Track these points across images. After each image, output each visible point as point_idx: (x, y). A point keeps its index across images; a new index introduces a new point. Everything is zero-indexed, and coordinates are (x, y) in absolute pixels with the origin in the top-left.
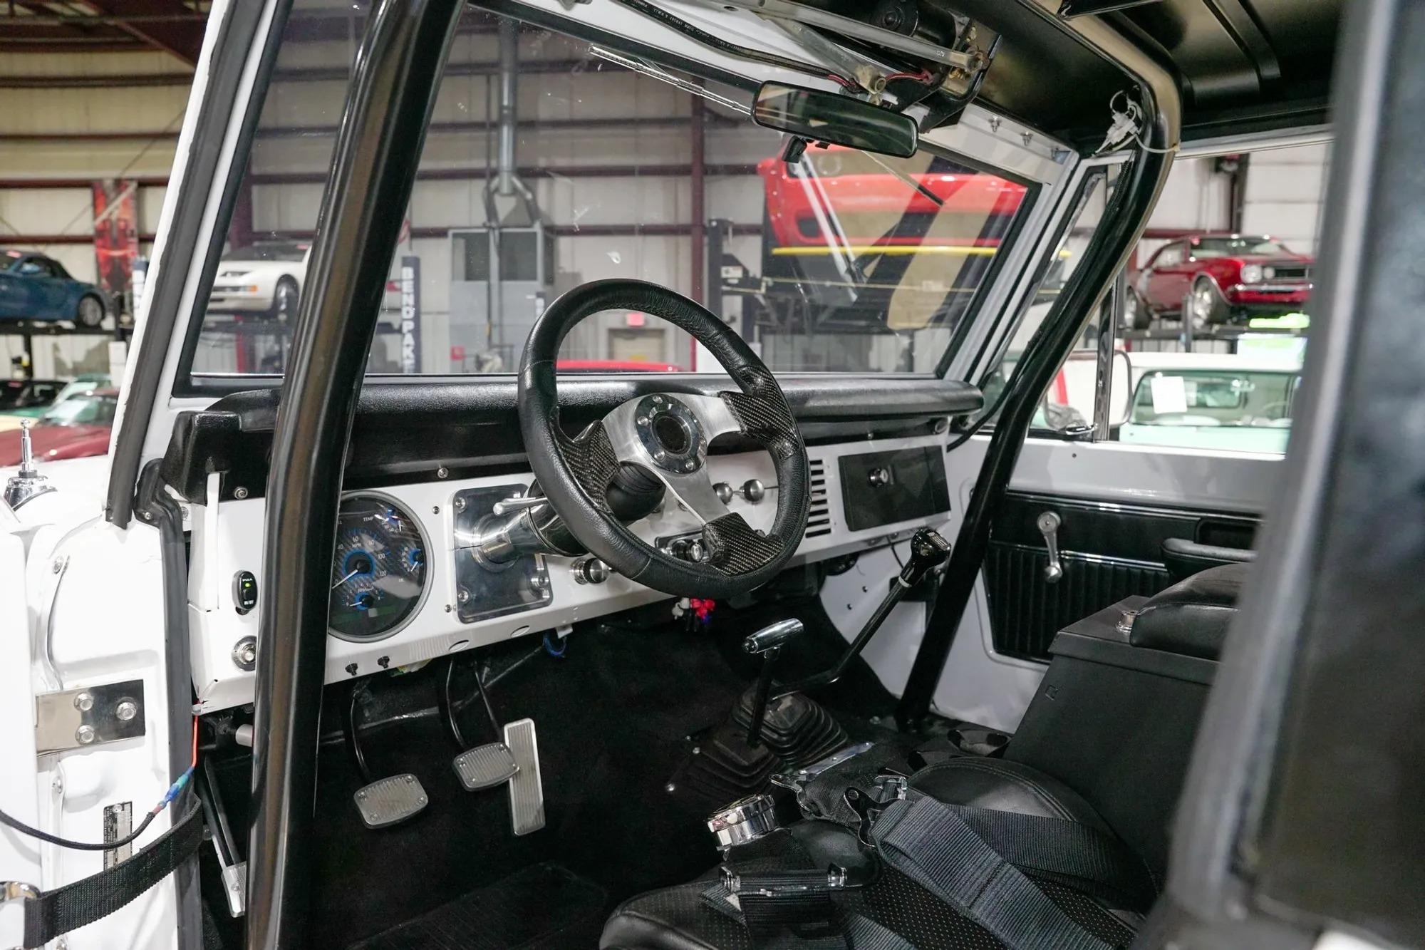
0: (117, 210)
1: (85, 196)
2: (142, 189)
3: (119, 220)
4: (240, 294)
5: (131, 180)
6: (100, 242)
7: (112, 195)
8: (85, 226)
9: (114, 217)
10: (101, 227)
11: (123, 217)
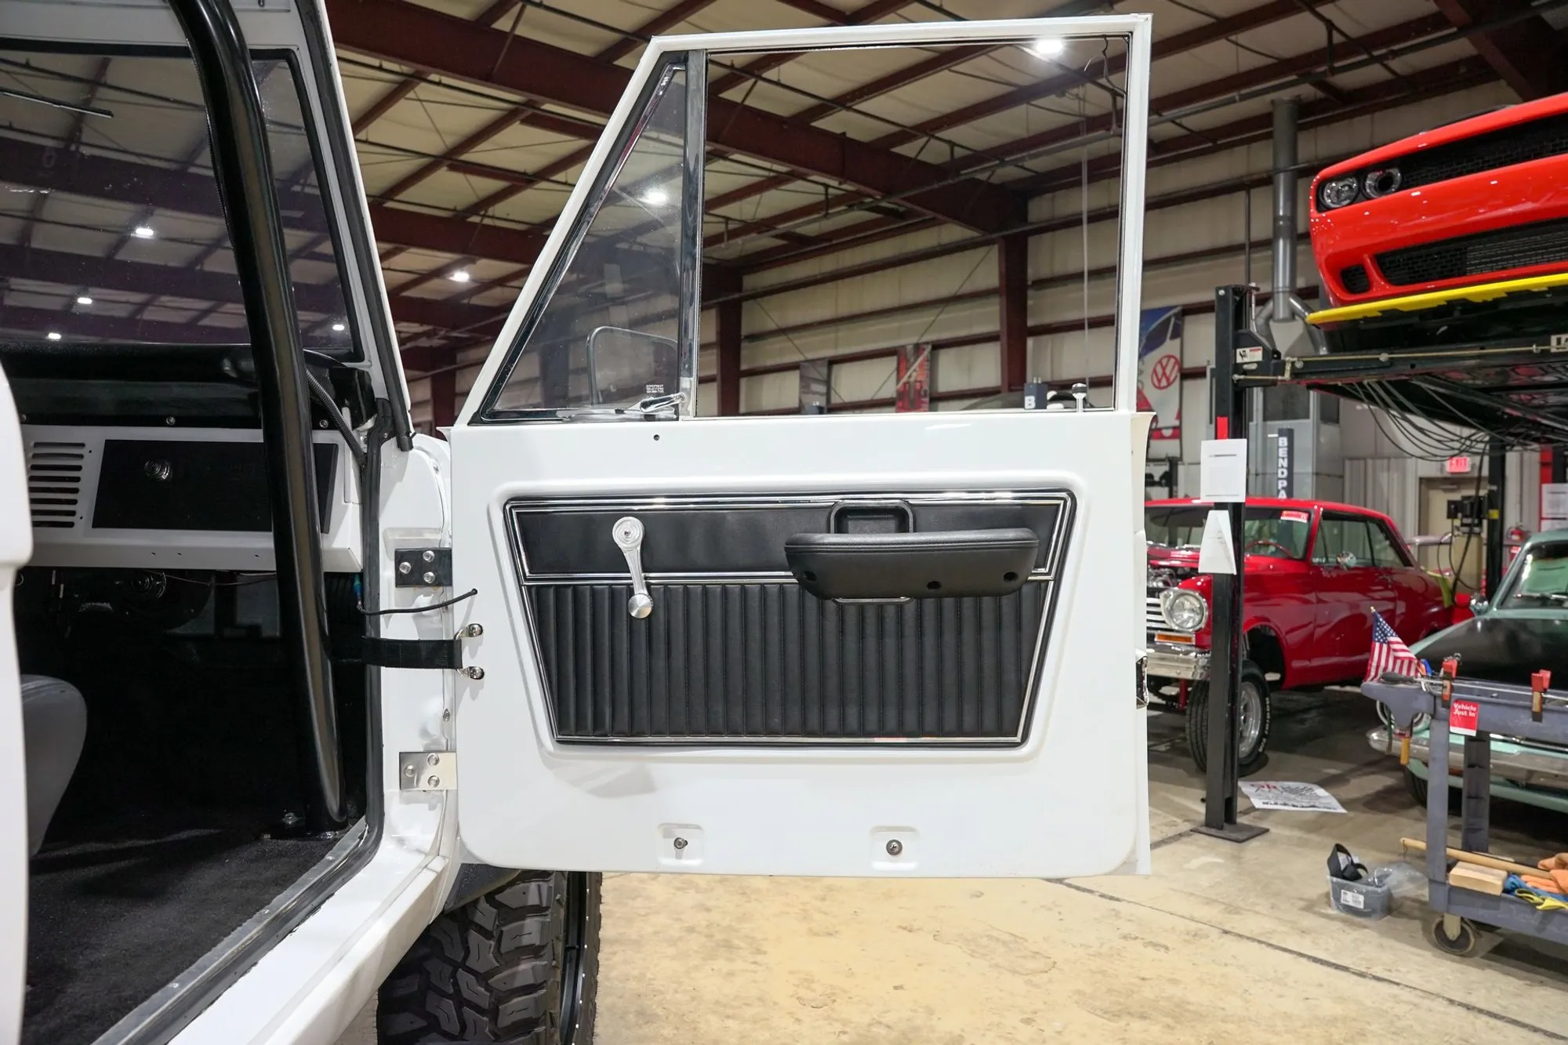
0: (915, 373)
1: (891, 363)
2: (936, 351)
3: (916, 381)
5: (927, 343)
6: (900, 404)
7: (912, 360)
8: (889, 389)
9: (912, 380)
10: (902, 390)
11: (919, 379)
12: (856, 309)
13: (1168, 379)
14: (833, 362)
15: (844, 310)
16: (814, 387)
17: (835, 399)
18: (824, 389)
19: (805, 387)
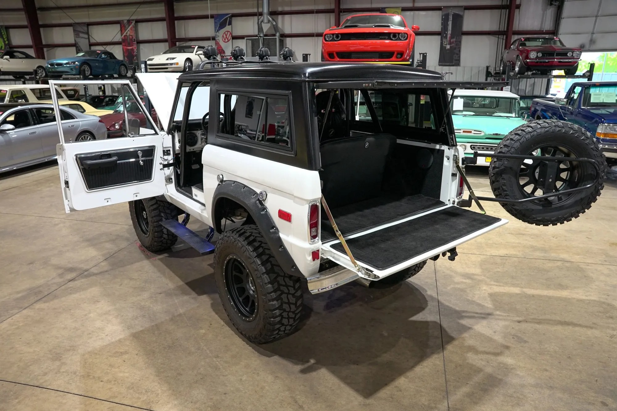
0: (129, 32)
1: (118, 27)
2: (137, 23)
3: (130, 35)
4: (173, 66)
5: (133, 20)
6: (124, 44)
7: (127, 26)
8: (118, 38)
9: (128, 34)
10: (124, 38)
11: (131, 34)
12: (97, 2)
13: (228, 39)
14: (89, 24)
15: (91, 2)
16: (81, 35)
17: (92, 41)
18: (86, 36)
19: (76, 35)
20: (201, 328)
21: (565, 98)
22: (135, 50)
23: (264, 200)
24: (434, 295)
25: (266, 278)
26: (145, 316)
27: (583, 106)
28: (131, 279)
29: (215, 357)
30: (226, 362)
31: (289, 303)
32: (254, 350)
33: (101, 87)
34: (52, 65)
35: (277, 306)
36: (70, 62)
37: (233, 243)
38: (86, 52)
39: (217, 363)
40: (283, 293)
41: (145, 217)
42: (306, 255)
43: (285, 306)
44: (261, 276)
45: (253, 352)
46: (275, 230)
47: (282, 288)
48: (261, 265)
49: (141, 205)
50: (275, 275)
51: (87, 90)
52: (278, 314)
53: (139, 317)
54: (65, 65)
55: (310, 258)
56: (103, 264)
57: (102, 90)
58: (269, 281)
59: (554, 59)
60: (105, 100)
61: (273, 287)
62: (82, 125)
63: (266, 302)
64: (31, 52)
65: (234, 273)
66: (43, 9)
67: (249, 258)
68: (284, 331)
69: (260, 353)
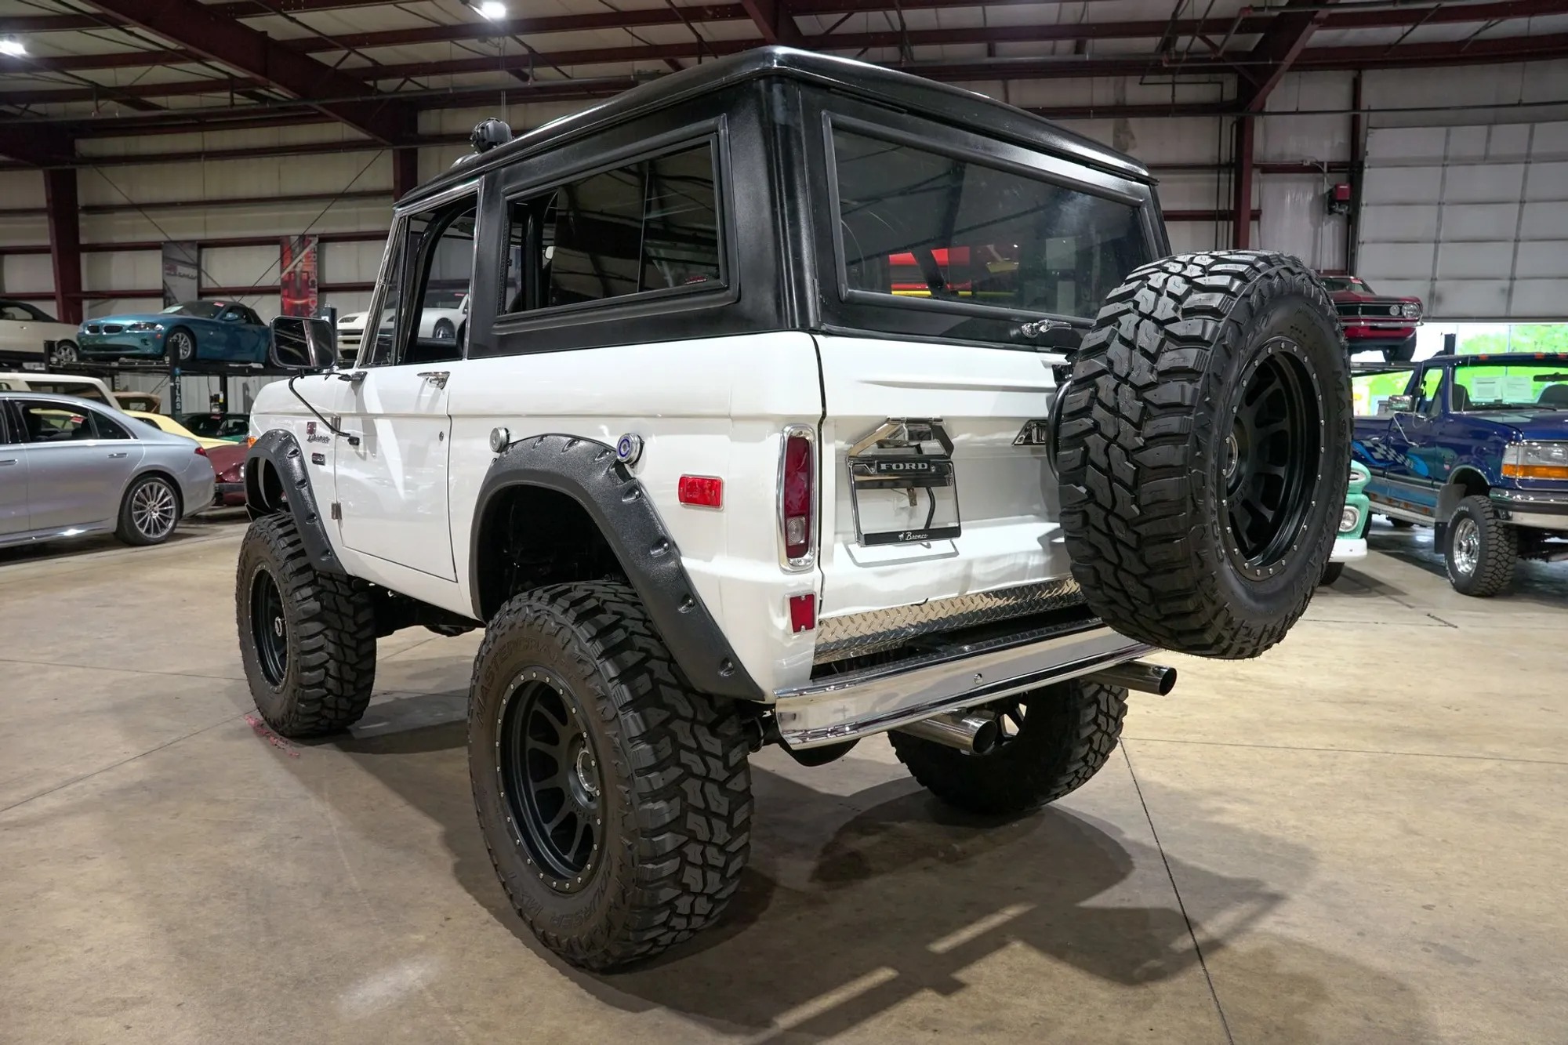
0: (301, 263)
1: (275, 252)
2: (323, 244)
3: (302, 272)
5: (315, 236)
6: (286, 292)
7: (297, 250)
8: (273, 278)
9: (298, 270)
10: (287, 279)
11: (306, 269)
12: (229, 193)
14: (202, 245)
15: (213, 193)
16: (181, 269)
17: (207, 284)
18: (193, 272)
19: (169, 269)
20: (414, 929)
21: (1405, 394)
22: (313, 307)
23: (634, 463)
24: (1148, 840)
25: (633, 723)
26: (235, 894)
27: (1455, 410)
28: (212, 801)
29: (451, 1013)
30: (486, 1026)
31: (707, 813)
32: (583, 992)
33: (218, 396)
34: (95, 329)
35: (668, 819)
36: (142, 322)
37: (531, 625)
38: (188, 307)
39: (457, 1028)
40: (689, 773)
41: (280, 635)
42: (771, 610)
43: (695, 822)
44: (617, 715)
45: (583, 997)
46: (665, 549)
47: (685, 757)
48: (616, 681)
49: (270, 603)
50: (665, 714)
51: (180, 392)
52: (669, 848)
53: (215, 897)
54: (128, 331)
55: (784, 621)
56: (132, 765)
57: (220, 404)
58: (644, 729)
59: (1359, 320)
60: (224, 424)
61: (656, 752)
62: (149, 457)
63: (631, 804)
64: (50, 308)
65: (531, 743)
66: (92, 209)
67: (580, 661)
68: (688, 917)
69: (604, 1000)
